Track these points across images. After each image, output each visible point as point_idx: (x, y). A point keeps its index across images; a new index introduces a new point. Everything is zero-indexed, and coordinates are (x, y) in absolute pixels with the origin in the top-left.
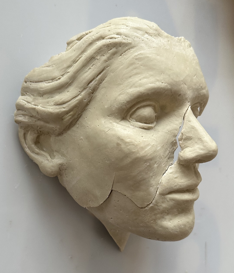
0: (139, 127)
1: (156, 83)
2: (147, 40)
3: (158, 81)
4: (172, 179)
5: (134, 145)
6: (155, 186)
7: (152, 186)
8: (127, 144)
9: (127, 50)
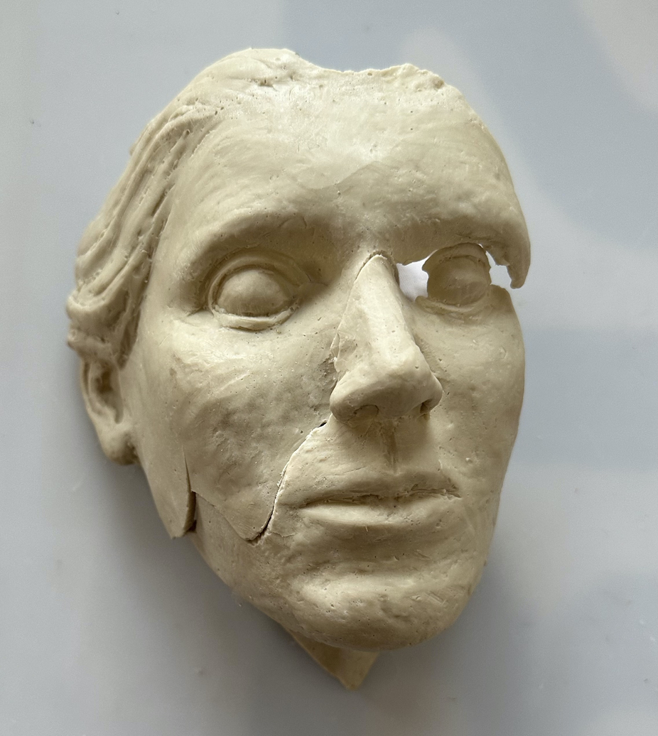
0: (228, 325)
1: (251, 204)
2: (251, 98)
3: (259, 197)
4: (312, 464)
5: (201, 371)
6: (270, 484)
7: (261, 481)
8: (187, 370)
9: (203, 136)
